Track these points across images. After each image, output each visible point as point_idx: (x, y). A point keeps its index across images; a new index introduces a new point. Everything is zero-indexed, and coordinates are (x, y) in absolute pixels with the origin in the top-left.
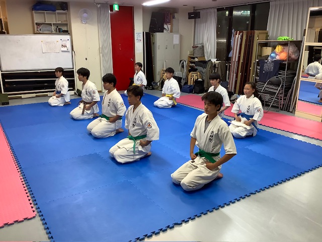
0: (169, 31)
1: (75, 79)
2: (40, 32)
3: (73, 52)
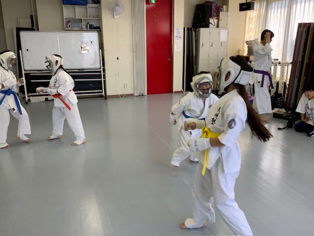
0: (215, 26)
1: (103, 80)
2: (69, 28)
3: (101, 50)
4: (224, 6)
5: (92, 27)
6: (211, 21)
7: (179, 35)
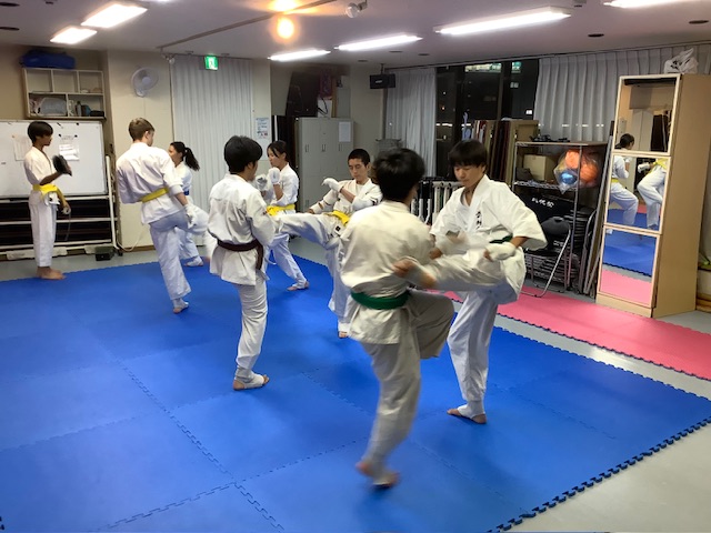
0: (329, 115)
1: (112, 219)
2: (40, 115)
3: (108, 158)
4: (343, 78)
5: (88, 111)
6: (321, 104)
7: (262, 129)
